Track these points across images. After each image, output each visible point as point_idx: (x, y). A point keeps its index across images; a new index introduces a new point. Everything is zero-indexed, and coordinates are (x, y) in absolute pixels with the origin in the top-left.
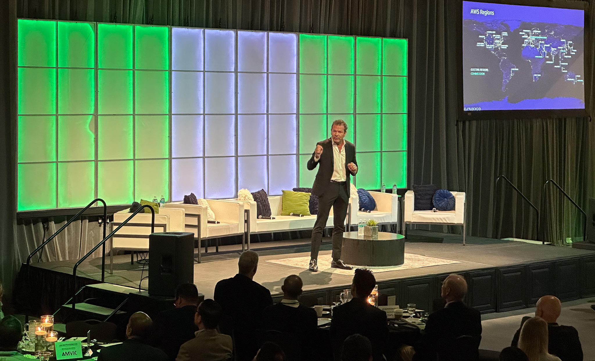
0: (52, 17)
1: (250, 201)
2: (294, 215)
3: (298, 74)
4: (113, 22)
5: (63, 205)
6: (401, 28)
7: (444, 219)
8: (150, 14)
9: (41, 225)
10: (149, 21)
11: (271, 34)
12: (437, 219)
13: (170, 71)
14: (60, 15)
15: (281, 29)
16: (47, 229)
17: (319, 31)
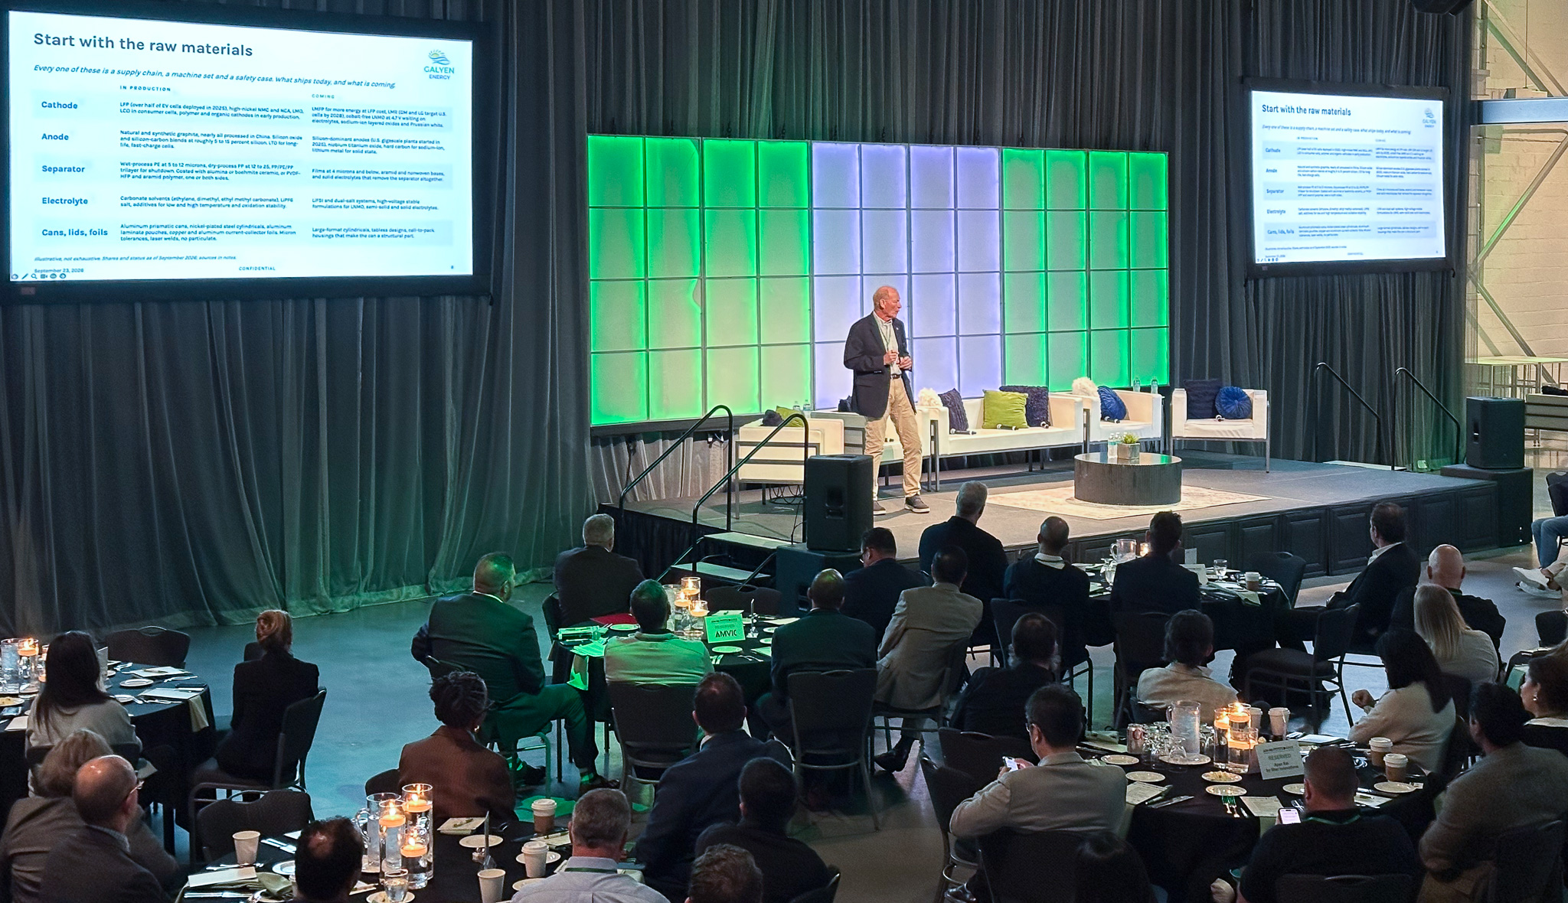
0: (637, 131)
1: (937, 407)
2: (1003, 427)
3: (1001, 211)
4: (725, 137)
5: (657, 416)
6: (1157, 135)
7: (1235, 431)
8: (780, 124)
9: (624, 446)
10: (779, 132)
11: (960, 149)
12: (1225, 431)
13: (811, 209)
14: (648, 127)
15: (976, 141)
16: (633, 451)
17: (1033, 144)
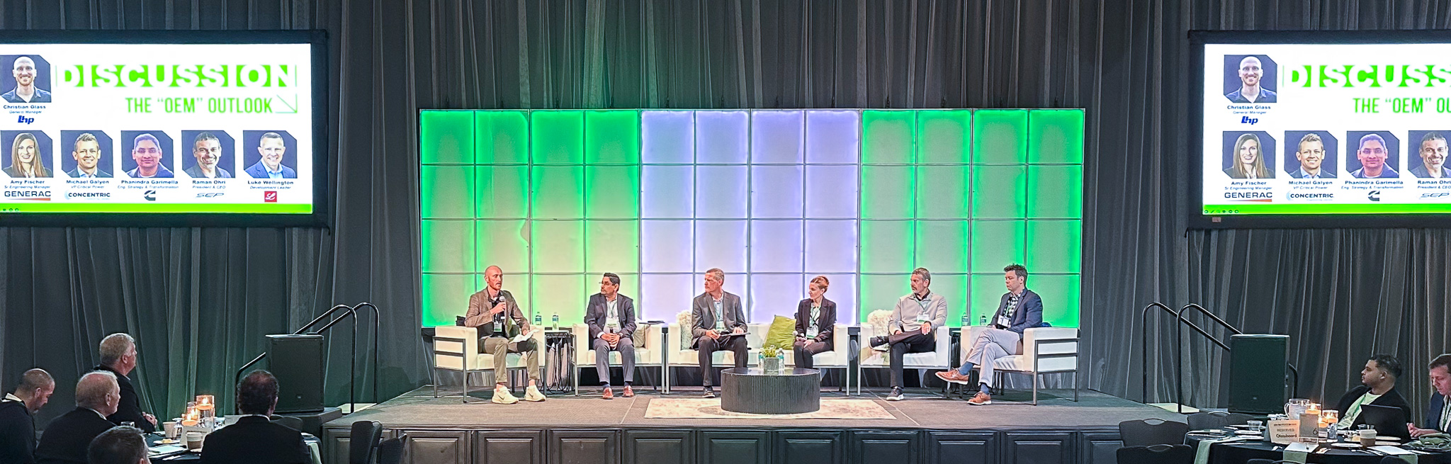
3: (859, 165)
11: (812, 112)
13: (640, 165)
15: (833, 105)
17: (906, 105)
